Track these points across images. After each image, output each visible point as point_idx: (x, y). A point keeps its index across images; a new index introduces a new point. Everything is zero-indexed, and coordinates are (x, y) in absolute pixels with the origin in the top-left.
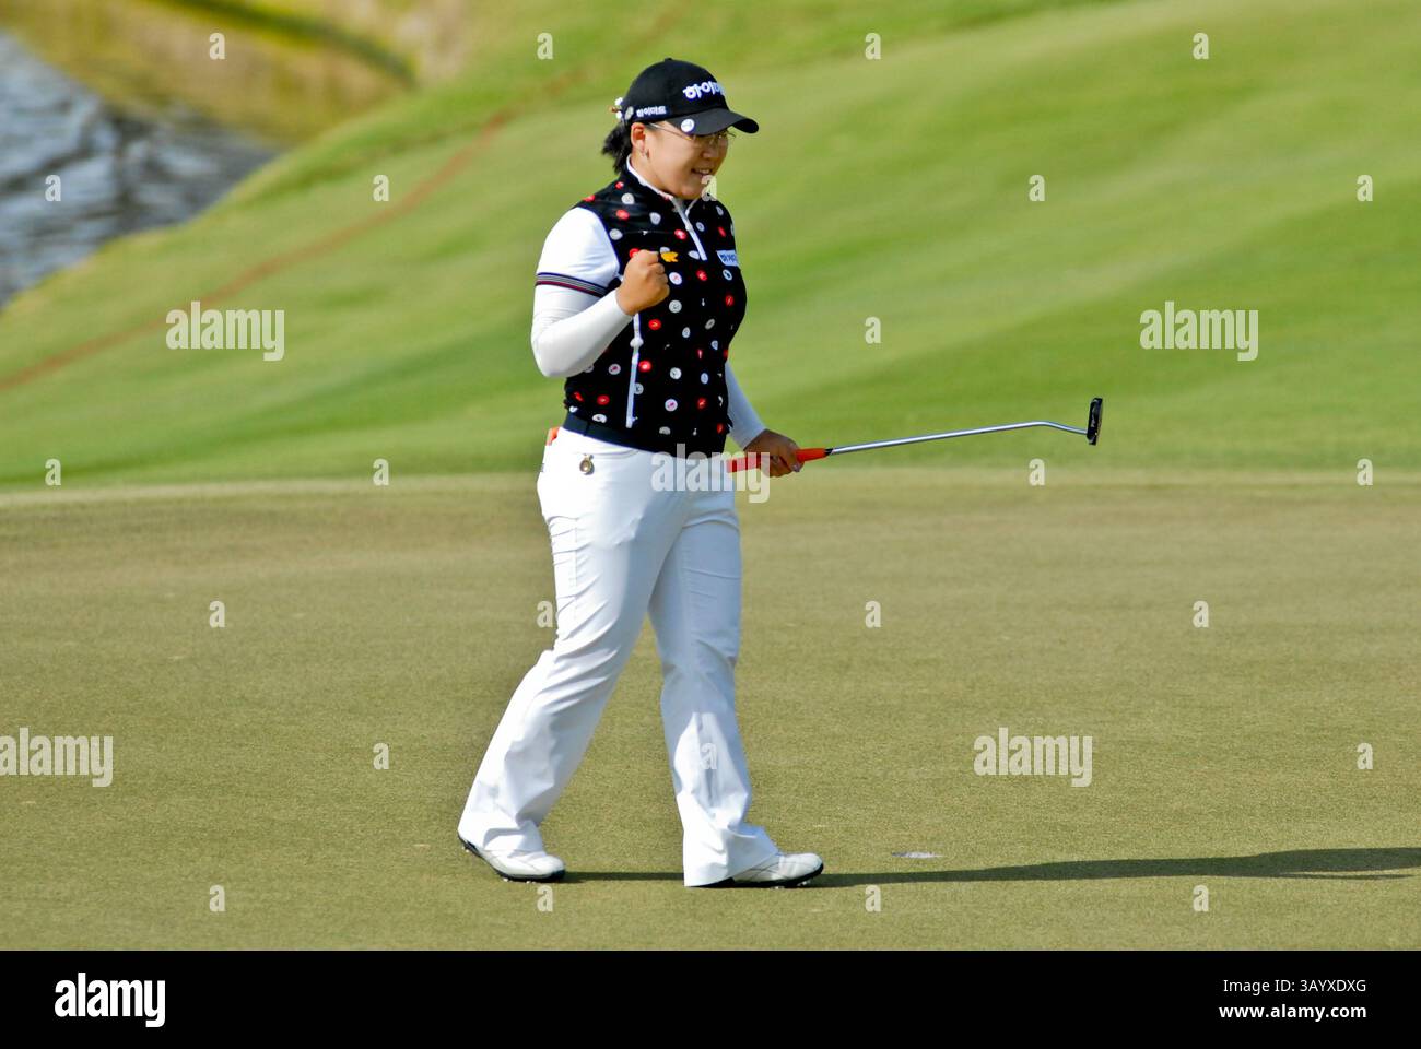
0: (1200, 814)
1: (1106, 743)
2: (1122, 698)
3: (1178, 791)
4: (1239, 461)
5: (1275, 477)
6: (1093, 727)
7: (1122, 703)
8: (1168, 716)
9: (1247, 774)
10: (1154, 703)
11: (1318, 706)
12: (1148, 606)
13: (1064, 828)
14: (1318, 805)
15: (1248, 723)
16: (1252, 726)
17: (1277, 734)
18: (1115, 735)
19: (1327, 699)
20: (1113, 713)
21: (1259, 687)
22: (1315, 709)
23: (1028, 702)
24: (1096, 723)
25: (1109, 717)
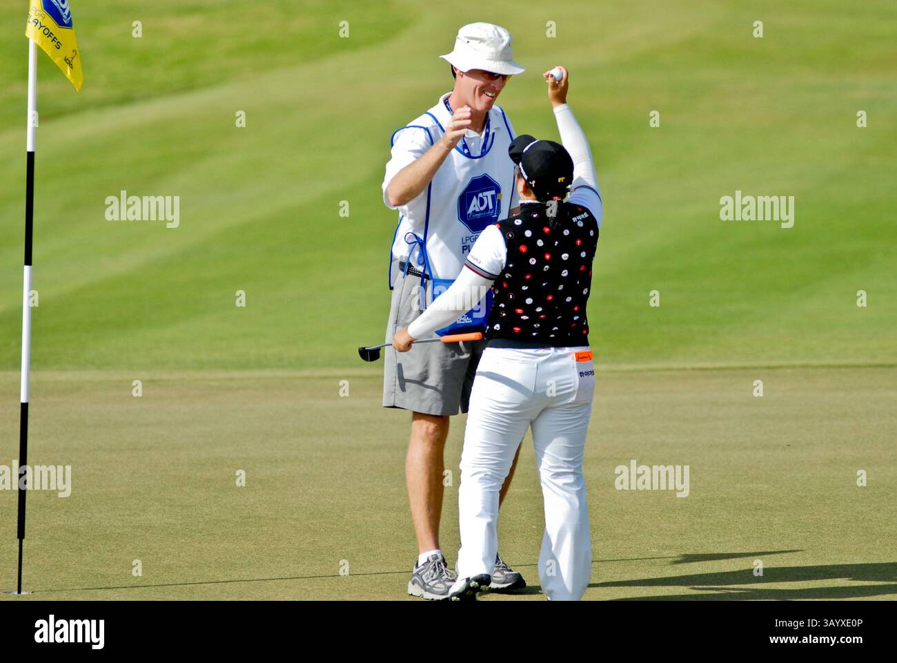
0: (180, 567)
1: (126, 527)
2: (135, 501)
3: (167, 554)
4: (200, 366)
5: (222, 375)
6: (120, 518)
7: (135, 504)
8: (162, 512)
9: (207, 544)
10: (153, 503)
11: (246, 504)
12: (150, 448)
13: (103, 576)
14: (247, 561)
15: (206, 515)
16: (210, 517)
17: (223, 521)
18: (131, 522)
19: (252, 500)
20: (130, 510)
21: (214, 494)
22: (246, 506)
23: (81, 505)
24: (120, 515)
25: (127, 512)
